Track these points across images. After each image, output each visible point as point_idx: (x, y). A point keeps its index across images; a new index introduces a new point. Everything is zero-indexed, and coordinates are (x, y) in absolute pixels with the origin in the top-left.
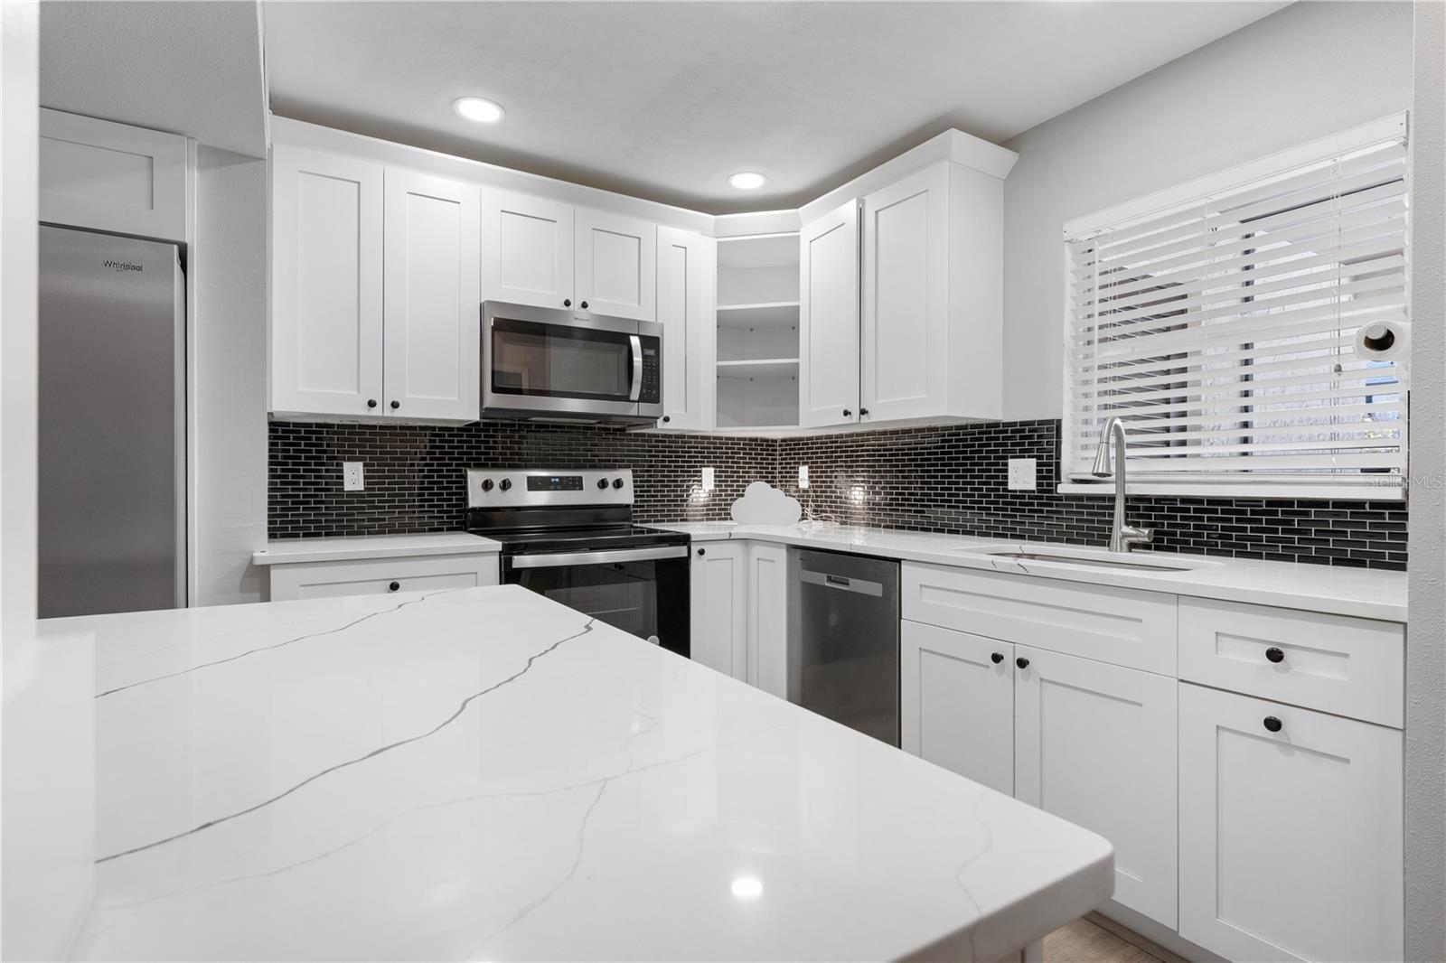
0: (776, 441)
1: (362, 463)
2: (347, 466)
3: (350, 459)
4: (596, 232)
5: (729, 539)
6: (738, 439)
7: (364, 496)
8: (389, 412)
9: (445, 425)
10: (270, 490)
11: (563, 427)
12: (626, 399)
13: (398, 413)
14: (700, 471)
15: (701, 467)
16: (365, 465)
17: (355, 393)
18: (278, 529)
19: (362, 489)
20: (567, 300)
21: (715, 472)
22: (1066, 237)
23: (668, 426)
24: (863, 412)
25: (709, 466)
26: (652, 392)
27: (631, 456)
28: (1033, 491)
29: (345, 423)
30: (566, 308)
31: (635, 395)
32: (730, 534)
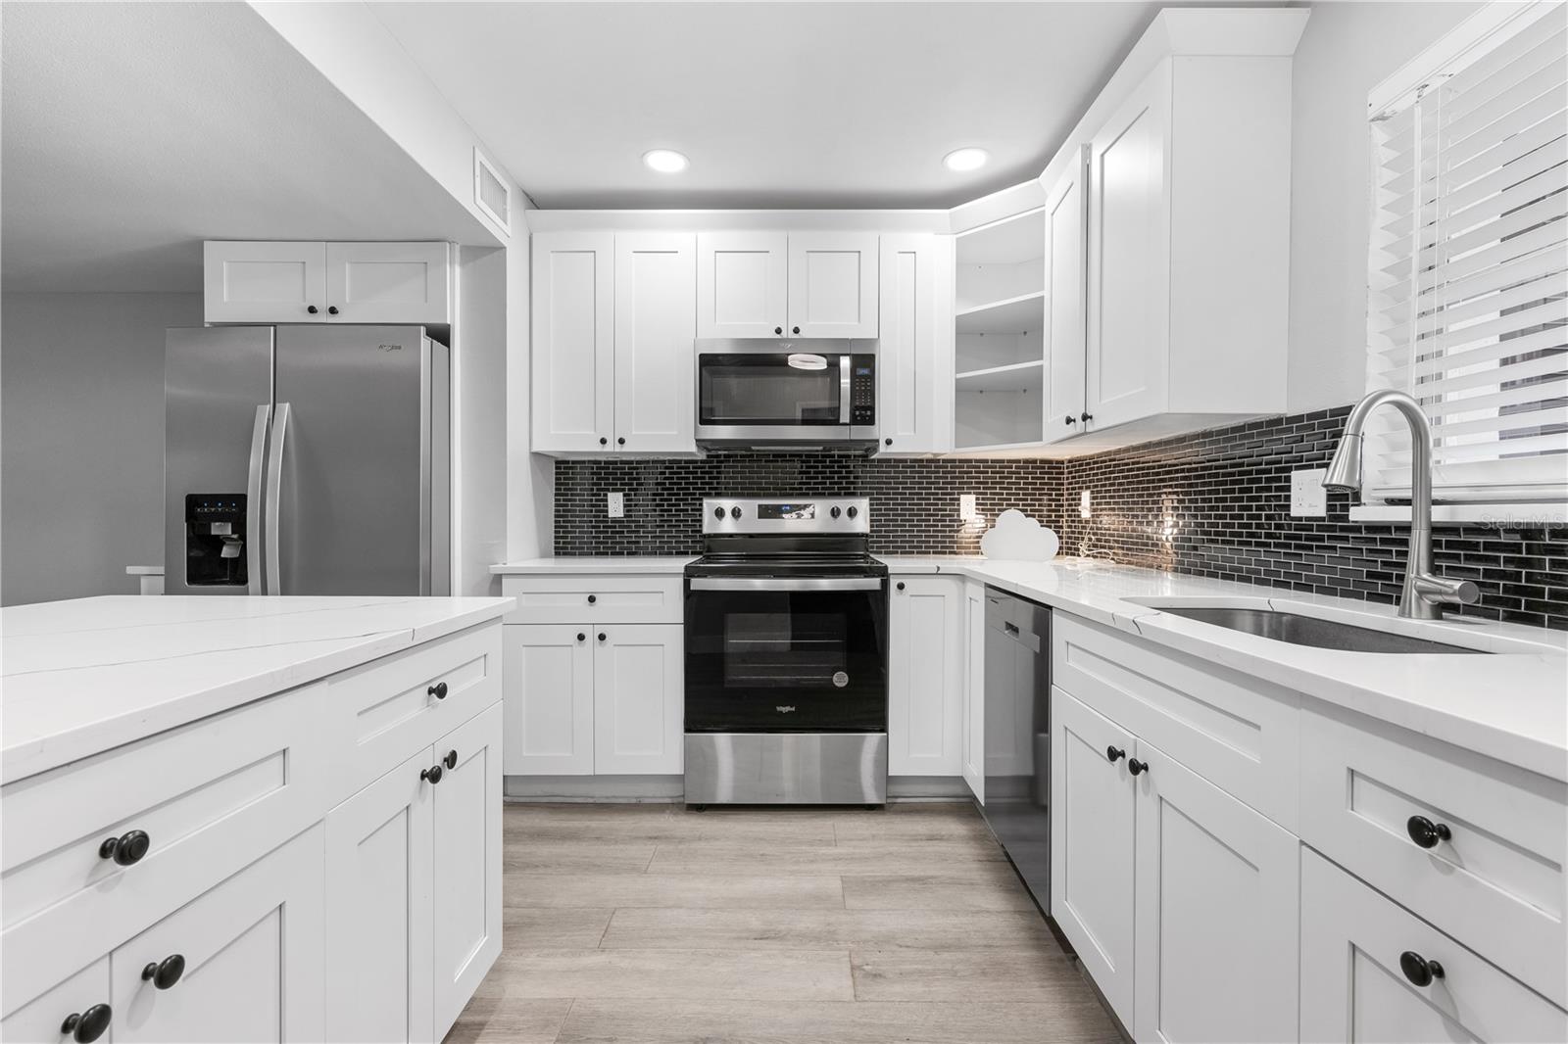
0: (1062, 462)
1: (622, 494)
2: (610, 495)
3: (614, 490)
4: (811, 254)
5: (937, 574)
6: (1009, 461)
7: (623, 522)
8: (618, 448)
9: (690, 458)
10: (556, 516)
11: (785, 456)
12: (836, 422)
13: (626, 448)
14: (959, 499)
15: (959, 494)
16: (624, 495)
17: (593, 432)
18: (562, 548)
19: (622, 516)
20: (779, 328)
21: (977, 499)
22: (1372, 112)
23: (892, 449)
24: (1085, 418)
25: (970, 493)
26: (865, 414)
27: (874, 483)
28: (1322, 519)
29: (610, 459)
30: (778, 336)
31: (845, 417)
32: (938, 568)
